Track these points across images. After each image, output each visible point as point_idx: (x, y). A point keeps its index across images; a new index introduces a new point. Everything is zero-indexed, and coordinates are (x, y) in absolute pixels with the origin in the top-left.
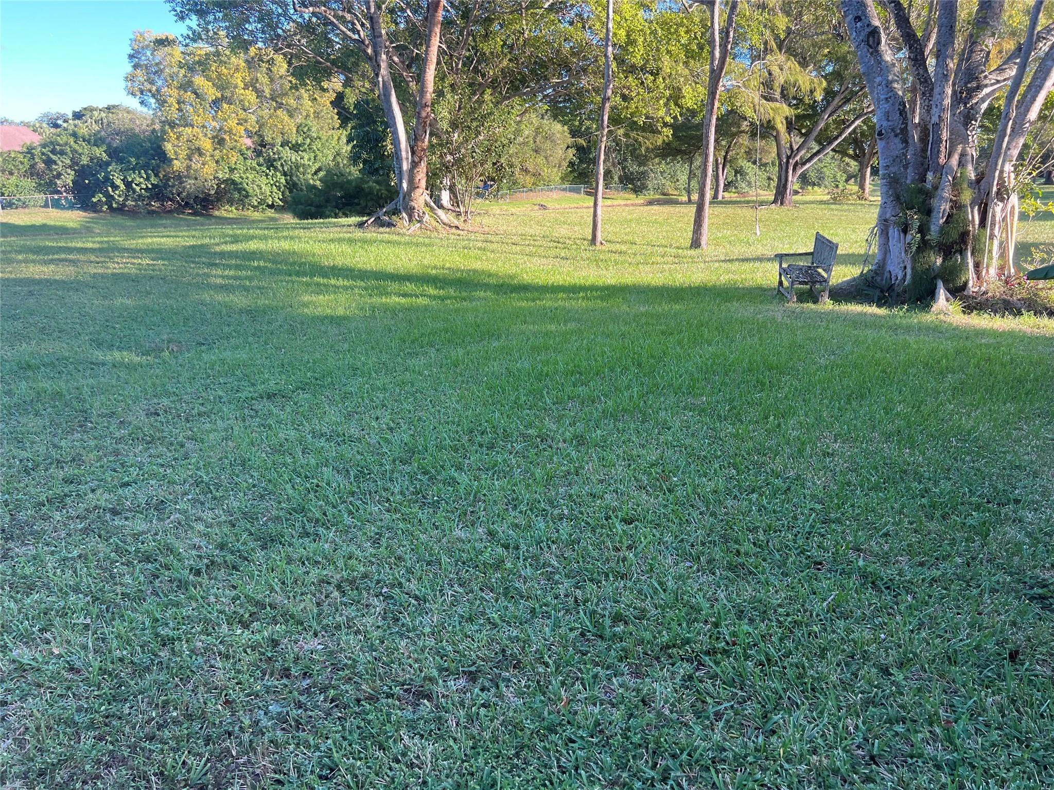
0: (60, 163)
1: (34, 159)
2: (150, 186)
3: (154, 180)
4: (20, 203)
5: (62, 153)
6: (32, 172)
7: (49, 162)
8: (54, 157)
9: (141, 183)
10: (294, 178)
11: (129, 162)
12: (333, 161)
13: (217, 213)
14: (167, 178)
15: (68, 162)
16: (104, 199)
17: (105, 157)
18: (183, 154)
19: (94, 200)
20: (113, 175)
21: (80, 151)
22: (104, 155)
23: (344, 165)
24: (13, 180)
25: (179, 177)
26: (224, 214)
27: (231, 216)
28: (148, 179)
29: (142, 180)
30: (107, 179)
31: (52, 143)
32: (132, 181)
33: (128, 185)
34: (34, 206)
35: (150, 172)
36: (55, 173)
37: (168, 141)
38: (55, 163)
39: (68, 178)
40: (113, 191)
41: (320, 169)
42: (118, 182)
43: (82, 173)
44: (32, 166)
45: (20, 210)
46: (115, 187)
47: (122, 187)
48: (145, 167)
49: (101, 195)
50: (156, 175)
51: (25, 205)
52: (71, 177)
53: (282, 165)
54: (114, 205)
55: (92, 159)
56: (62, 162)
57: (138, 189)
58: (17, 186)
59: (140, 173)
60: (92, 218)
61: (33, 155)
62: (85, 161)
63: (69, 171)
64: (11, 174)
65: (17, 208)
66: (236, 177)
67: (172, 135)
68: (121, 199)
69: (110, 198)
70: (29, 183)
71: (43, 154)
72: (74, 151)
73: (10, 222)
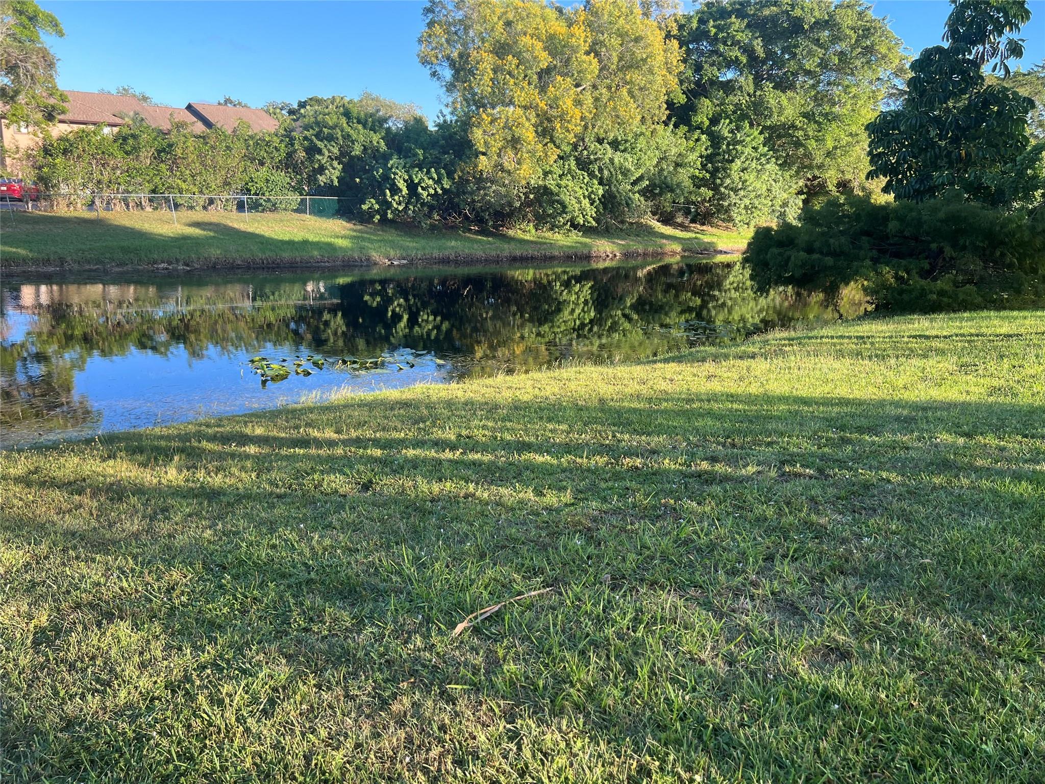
0: (327, 153)
1: (292, 145)
2: (440, 192)
3: (447, 184)
4: (269, 205)
5: (330, 138)
6: (289, 164)
7: (312, 150)
8: (320, 144)
9: (428, 187)
10: (614, 189)
11: (416, 155)
12: (657, 166)
13: (511, 233)
14: (463, 182)
15: (336, 151)
16: (377, 207)
17: (383, 146)
18: (496, 145)
19: (364, 207)
20: (395, 174)
21: (354, 136)
22: (382, 143)
23: (669, 172)
24: (263, 172)
25: (480, 180)
26: (520, 235)
27: (527, 237)
28: (438, 182)
29: (431, 182)
30: (386, 177)
31: (317, 123)
32: (419, 183)
33: (412, 187)
34: (285, 209)
35: (443, 171)
36: (316, 166)
37: (479, 125)
38: (320, 152)
39: (333, 174)
40: (392, 196)
41: (641, 178)
42: (402, 185)
43: (351, 166)
44: (290, 155)
45: (268, 215)
46: (395, 190)
47: (405, 191)
48: (436, 163)
49: (373, 201)
50: (450, 175)
51: (274, 208)
52: (337, 173)
53: (601, 170)
54: (390, 216)
55: (365, 149)
56: (329, 151)
57: (425, 194)
58: (267, 181)
59: (428, 172)
60: (359, 231)
61: (292, 139)
62: (357, 150)
63: (335, 163)
64: (262, 164)
65: (263, 211)
66: (551, 183)
67: (484, 116)
68: (401, 208)
69: (386, 205)
70: (282, 177)
71: (306, 138)
72: (347, 137)
73: (257, 232)
